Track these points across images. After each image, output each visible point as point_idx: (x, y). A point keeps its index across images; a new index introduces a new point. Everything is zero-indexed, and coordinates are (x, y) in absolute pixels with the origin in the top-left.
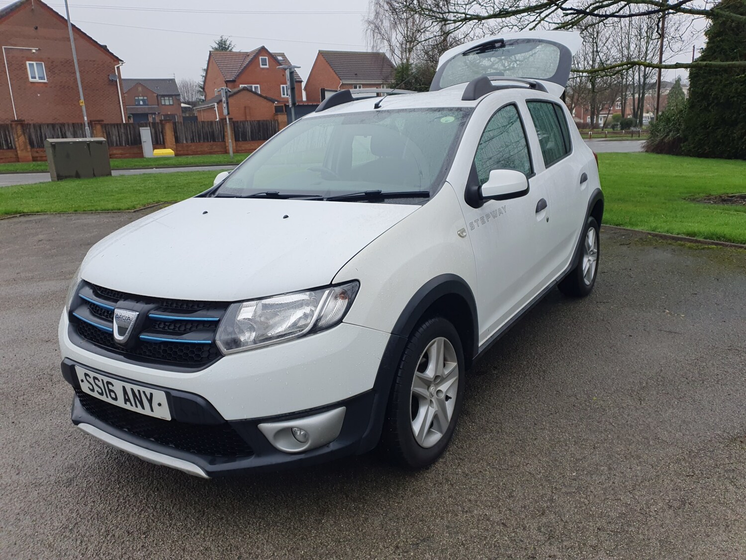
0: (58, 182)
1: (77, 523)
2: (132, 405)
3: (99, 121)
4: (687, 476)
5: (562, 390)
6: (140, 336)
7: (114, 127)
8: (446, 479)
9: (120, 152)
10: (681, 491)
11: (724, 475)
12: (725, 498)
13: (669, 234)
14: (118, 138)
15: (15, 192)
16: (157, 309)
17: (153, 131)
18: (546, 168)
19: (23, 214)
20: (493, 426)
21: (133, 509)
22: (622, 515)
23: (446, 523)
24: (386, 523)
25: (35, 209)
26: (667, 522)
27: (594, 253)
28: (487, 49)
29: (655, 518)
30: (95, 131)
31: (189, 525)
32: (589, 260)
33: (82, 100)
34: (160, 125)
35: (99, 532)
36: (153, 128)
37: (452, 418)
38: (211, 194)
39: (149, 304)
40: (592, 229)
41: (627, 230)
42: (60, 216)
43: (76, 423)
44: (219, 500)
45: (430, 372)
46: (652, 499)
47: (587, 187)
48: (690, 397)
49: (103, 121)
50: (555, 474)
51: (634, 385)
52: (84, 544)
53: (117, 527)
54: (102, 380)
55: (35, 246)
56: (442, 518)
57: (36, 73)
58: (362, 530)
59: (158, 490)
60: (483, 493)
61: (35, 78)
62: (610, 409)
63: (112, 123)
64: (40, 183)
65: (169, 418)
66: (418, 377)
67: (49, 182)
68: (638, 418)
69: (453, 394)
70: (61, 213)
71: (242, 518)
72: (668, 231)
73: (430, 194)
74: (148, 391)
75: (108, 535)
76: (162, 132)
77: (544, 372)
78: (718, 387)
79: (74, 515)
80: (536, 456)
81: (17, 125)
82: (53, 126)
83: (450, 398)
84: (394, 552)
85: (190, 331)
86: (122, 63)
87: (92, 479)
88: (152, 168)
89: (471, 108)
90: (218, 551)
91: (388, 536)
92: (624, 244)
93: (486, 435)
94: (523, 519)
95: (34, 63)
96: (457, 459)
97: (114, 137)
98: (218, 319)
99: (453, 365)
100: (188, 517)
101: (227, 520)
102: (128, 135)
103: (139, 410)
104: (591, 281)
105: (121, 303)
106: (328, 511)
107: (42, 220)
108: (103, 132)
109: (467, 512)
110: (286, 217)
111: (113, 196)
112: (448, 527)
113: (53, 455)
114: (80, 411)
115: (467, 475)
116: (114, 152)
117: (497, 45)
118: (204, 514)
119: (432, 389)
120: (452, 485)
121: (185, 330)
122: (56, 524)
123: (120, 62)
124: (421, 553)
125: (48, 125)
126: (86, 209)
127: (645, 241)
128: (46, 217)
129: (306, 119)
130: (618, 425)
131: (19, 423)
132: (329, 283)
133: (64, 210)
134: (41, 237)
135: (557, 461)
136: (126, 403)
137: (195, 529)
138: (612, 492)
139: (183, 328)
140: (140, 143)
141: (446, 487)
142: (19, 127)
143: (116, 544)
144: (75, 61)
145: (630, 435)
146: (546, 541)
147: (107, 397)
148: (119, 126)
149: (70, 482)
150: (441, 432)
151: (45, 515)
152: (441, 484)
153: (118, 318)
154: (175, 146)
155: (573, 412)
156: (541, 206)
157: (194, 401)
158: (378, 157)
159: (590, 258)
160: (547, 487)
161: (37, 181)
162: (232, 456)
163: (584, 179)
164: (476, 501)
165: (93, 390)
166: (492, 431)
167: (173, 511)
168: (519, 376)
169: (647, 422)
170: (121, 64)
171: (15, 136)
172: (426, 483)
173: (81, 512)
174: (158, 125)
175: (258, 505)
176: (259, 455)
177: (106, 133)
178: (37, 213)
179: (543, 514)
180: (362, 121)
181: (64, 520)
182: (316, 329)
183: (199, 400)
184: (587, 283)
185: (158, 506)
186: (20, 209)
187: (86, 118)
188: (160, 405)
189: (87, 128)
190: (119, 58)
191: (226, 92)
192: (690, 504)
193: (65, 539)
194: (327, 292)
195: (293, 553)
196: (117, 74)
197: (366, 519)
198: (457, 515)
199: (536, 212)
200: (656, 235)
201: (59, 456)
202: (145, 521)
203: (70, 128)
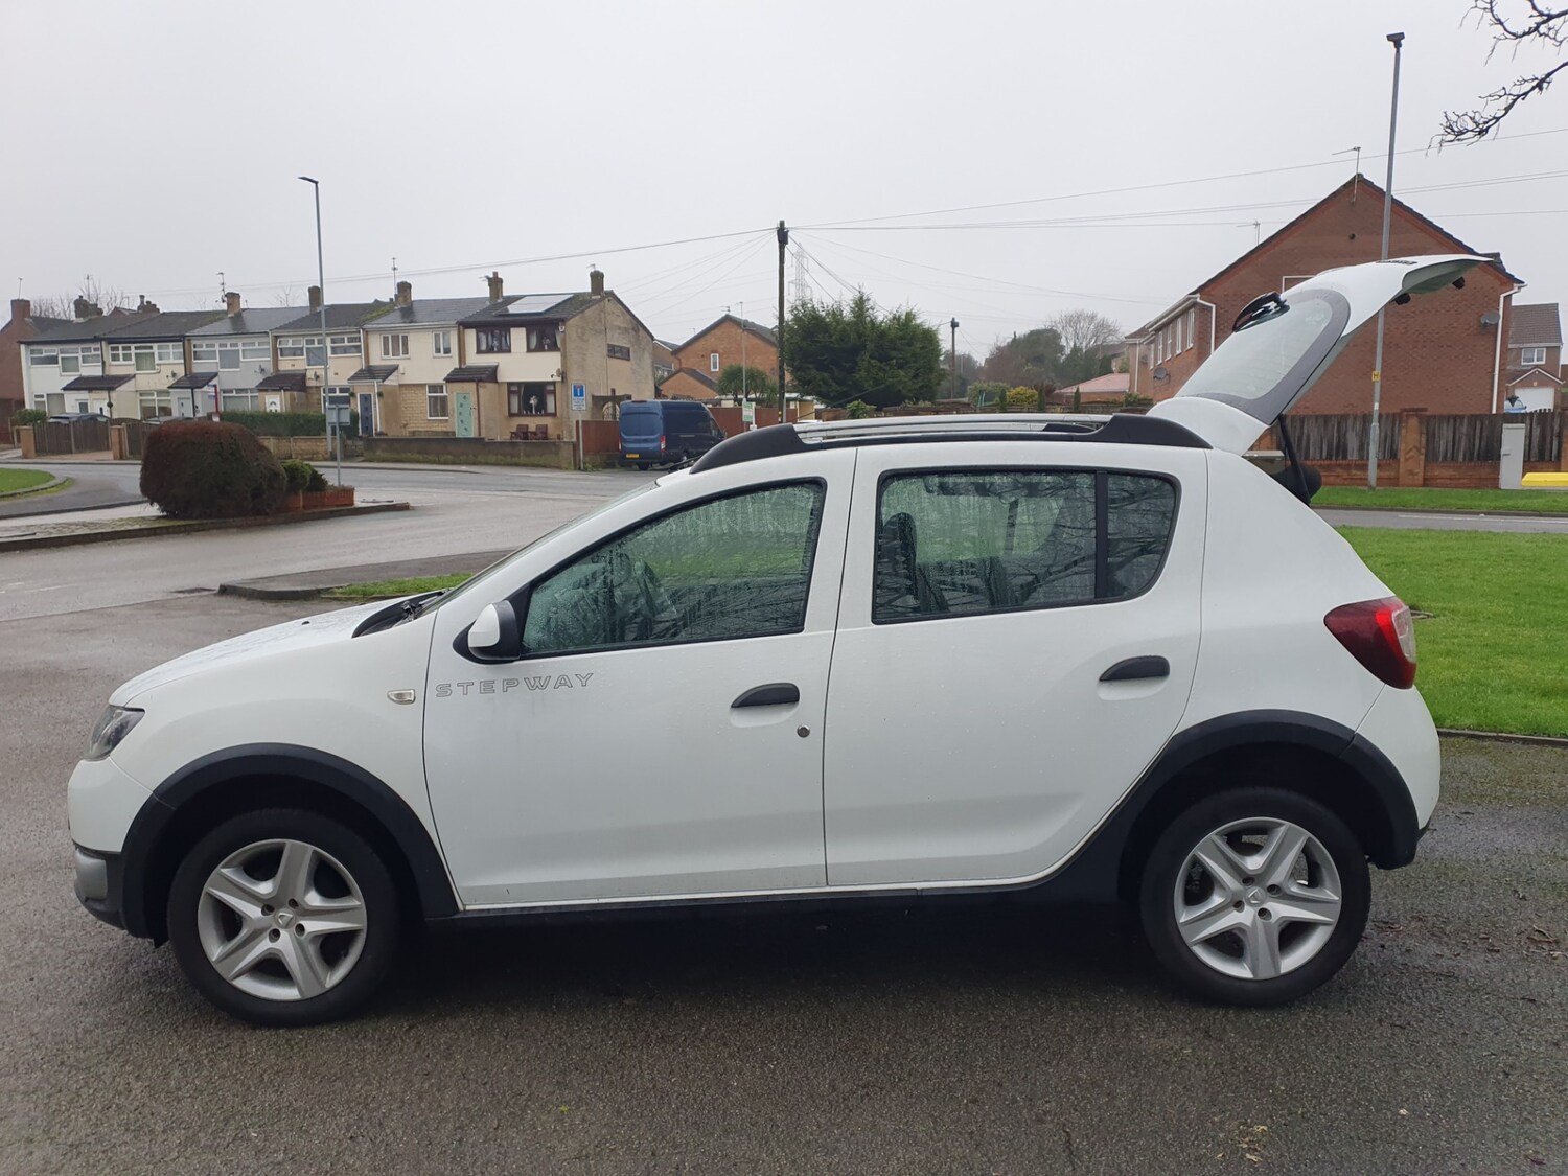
7: (1448, 421)
9: (1451, 472)
14: (1450, 445)
17: (1537, 432)
27: (1299, 899)
30: (1403, 431)
33: (1378, 371)
34: (1557, 421)
36: (1538, 424)
37: (336, 986)
49: (1425, 410)
63: (1444, 413)
76: (1559, 435)
82: (1326, 419)
86: (1519, 288)
97: (1442, 442)
99: (353, 902)
102: (1474, 439)
108: (1421, 433)
116: (1436, 473)
123: (1515, 285)
125: (1317, 417)
140: (1499, 458)
148: (1458, 421)
150: (300, 991)
156: (767, 696)
159: (1273, 907)
163: (1138, 671)
170: (1516, 289)
174: (1553, 419)
177: (1427, 434)
187: (1376, 406)
189: (1375, 424)
190: (1516, 277)
196: (1502, 303)
199: (732, 706)
203: (1358, 423)
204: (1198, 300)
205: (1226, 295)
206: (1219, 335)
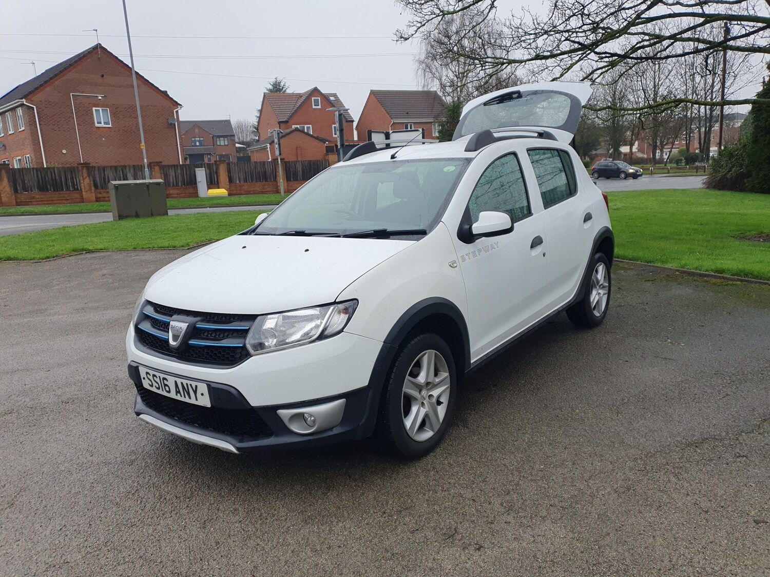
0: (120, 222)
1: (138, 490)
2: (181, 396)
3: (156, 163)
4: (639, 470)
5: (550, 404)
6: (190, 342)
7: (172, 168)
8: (433, 468)
9: (175, 192)
10: (629, 481)
11: (671, 471)
12: (665, 487)
13: (698, 271)
14: (174, 178)
15: (81, 231)
16: (202, 321)
17: (208, 172)
18: (545, 209)
19: (89, 251)
20: (482, 430)
21: (180, 482)
22: (573, 496)
23: (427, 497)
24: (379, 496)
25: (100, 247)
26: (610, 502)
27: (604, 287)
28: (506, 99)
29: (601, 499)
30: (153, 173)
31: (223, 494)
32: (599, 293)
33: (143, 144)
34: (215, 166)
35: (155, 496)
36: (208, 168)
37: (443, 421)
38: (251, 232)
39: (197, 317)
40: (601, 264)
41: (657, 267)
42: (121, 253)
43: (138, 414)
44: (248, 478)
45: (422, 378)
46: (602, 486)
47: (592, 225)
48: (665, 411)
49: (161, 162)
50: (526, 467)
51: (616, 402)
52: (143, 503)
53: (168, 493)
54: (159, 377)
55: (99, 279)
56: (424, 494)
57: (101, 118)
58: (358, 501)
59: (200, 470)
60: (462, 478)
61: (101, 123)
62: (588, 419)
63: (170, 164)
64: (103, 222)
65: (209, 405)
66: (409, 380)
67: (111, 221)
68: (611, 427)
69: (445, 400)
70: (121, 250)
71: (264, 490)
72: (696, 268)
73: (427, 232)
74: (194, 384)
75: (161, 498)
76: (216, 173)
77: (538, 389)
78: (692, 404)
79: (136, 484)
80: (513, 453)
81: (82, 168)
82: (116, 168)
83: (442, 403)
84: (381, 516)
85: (227, 337)
86: (181, 107)
87: (149, 461)
88: (207, 207)
89: (470, 158)
90: (244, 511)
91: (378, 505)
92: (649, 280)
93: (475, 436)
94: (490, 497)
95: (100, 109)
96: (445, 454)
97: (171, 178)
98: (248, 328)
99: (444, 375)
100: (222, 488)
101: (253, 492)
102: (184, 175)
103: (187, 400)
104: (601, 313)
105: (175, 317)
106: (334, 487)
107: (105, 257)
108: (161, 173)
109: (445, 490)
110: (307, 250)
111: (169, 234)
112: (427, 500)
113: (119, 443)
114: (140, 405)
115: (451, 465)
116: (171, 192)
117: (514, 96)
118: (235, 487)
119: (424, 393)
120: (438, 472)
121: (223, 337)
122: (122, 490)
123: (179, 106)
124: (403, 517)
125: (111, 167)
126: (144, 247)
127: (671, 277)
128: (109, 253)
129: (335, 168)
130: (592, 432)
131: (92, 420)
132: (333, 301)
133: (125, 247)
134: (104, 272)
135: (529, 457)
136: (177, 395)
137: (227, 497)
138: (570, 480)
139: (222, 336)
140: (196, 183)
141: (432, 473)
142: (85, 170)
143: (167, 504)
144: (138, 107)
145: (599, 440)
146: (505, 513)
147: (163, 391)
148: (176, 167)
149: (132, 462)
150: (433, 430)
151: (114, 483)
152: (428, 471)
153: (173, 328)
154: (228, 186)
155: (554, 421)
156: (537, 242)
157: (228, 391)
158: (400, 200)
159: (600, 291)
160: (516, 475)
161: (101, 221)
162: (256, 436)
163: (588, 217)
164: (455, 484)
165: (152, 386)
166: (480, 434)
167: (211, 484)
168: (514, 392)
169: (618, 430)
170: (179, 108)
171: (81, 178)
172: (416, 470)
173: (140, 483)
174: (213, 166)
175: (278, 482)
176: (277, 435)
177: (164, 174)
178: (101, 250)
179: (508, 494)
180: (379, 170)
181: (128, 487)
182: (322, 337)
183: (232, 390)
184: (596, 313)
185: (200, 481)
186: (86, 247)
187: (145, 160)
188: (202, 394)
189: (146, 169)
190: (178, 102)
191: (278, 134)
192: (633, 490)
193: (129, 500)
194: (332, 308)
195: (302, 514)
196: (175, 118)
197: (363, 494)
198: (437, 493)
199: (531, 248)
200: (685, 272)
201: (123, 444)
202: (189, 490)
203: (131, 170)
204: (25, 103)
205: (40, 101)
206: (41, 123)
